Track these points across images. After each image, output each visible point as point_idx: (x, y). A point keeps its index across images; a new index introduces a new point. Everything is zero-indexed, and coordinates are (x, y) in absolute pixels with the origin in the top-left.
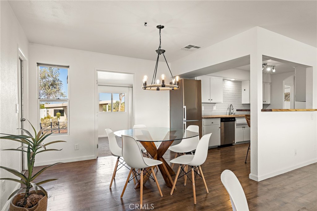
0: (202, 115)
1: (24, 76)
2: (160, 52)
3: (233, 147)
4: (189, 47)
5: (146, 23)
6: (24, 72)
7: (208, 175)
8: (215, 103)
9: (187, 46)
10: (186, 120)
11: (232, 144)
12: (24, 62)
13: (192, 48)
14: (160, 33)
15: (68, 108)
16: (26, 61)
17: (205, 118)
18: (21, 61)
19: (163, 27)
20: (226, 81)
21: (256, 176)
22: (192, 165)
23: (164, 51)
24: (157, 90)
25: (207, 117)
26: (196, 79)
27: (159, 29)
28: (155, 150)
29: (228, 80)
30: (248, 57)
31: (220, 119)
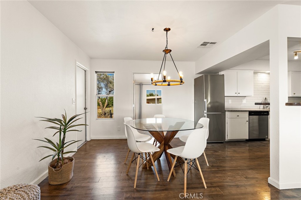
0: (225, 108)
1: (87, 80)
2: (167, 51)
3: (264, 142)
4: (205, 44)
5: (153, 29)
6: (87, 78)
7: (218, 169)
8: (245, 97)
9: (202, 43)
10: (207, 112)
11: (265, 139)
12: (87, 72)
13: (208, 44)
14: (167, 35)
16: (87, 70)
18: (85, 71)
19: (169, 29)
20: (259, 73)
21: (277, 182)
22: (186, 158)
23: (171, 51)
24: (168, 85)
25: (231, 110)
26: (220, 74)
27: (166, 32)
28: (161, 138)
29: (262, 73)
31: (248, 112)
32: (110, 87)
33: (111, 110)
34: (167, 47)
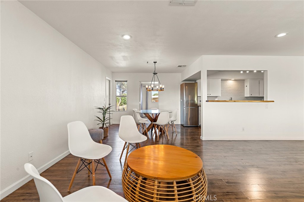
5: (148, 62)
10: (185, 107)
13: (182, 66)
16: (111, 80)
23: (157, 73)
27: (154, 63)
32: (123, 88)
33: (124, 108)
34: (155, 71)
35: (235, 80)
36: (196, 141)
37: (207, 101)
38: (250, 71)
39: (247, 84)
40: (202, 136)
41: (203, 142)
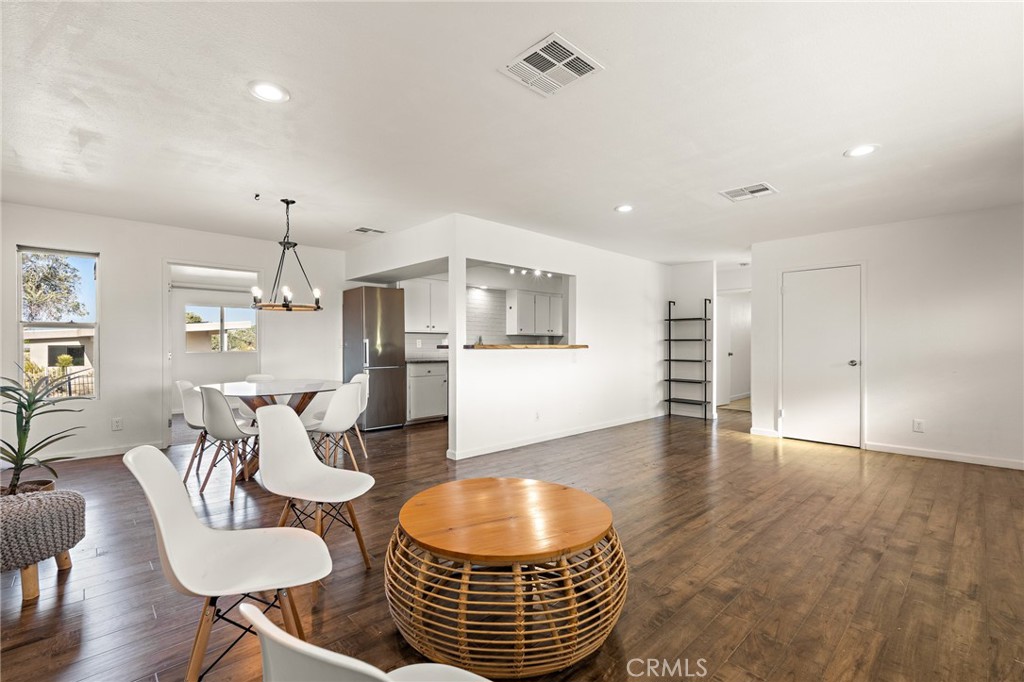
0: (406, 357)
2: (288, 244)
4: (364, 230)
5: (257, 196)
8: (446, 333)
9: (357, 228)
10: (370, 366)
13: (370, 232)
14: (287, 211)
15: (95, 341)
17: (411, 362)
19: (293, 202)
20: (472, 289)
23: (296, 245)
25: (415, 360)
26: (397, 287)
27: (285, 206)
29: (476, 288)
30: (446, 260)
34: (287, 236)
35: (489, 290)
36: (441, 467)
37: (466, 347)
38: (518, 269)
39: (513, 302)
40: (455, 450)
41: (457, 467)
